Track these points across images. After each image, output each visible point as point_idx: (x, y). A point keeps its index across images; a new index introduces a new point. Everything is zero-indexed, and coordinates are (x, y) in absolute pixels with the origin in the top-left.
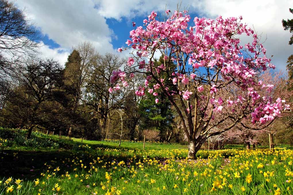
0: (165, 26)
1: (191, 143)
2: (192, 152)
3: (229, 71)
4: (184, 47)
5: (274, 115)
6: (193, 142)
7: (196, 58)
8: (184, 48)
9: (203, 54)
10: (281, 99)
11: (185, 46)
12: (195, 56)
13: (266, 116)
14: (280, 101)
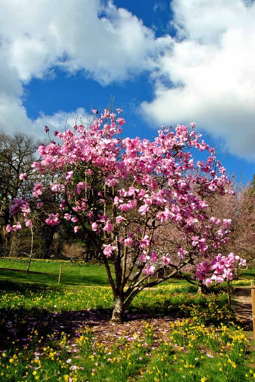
0: (85, 150)
1: (117, 298)
2: (119, 311)
3: (167, 218)
4: (109, 180)
5: (224, 276)
6: (120, 297)
7: (125, 196)
8: (109, 182)
9: (133, 193)
10: (235, 255)
11: (111, 179)
12: (124, 193)
13: (214, 277)
14: (233, 258)
